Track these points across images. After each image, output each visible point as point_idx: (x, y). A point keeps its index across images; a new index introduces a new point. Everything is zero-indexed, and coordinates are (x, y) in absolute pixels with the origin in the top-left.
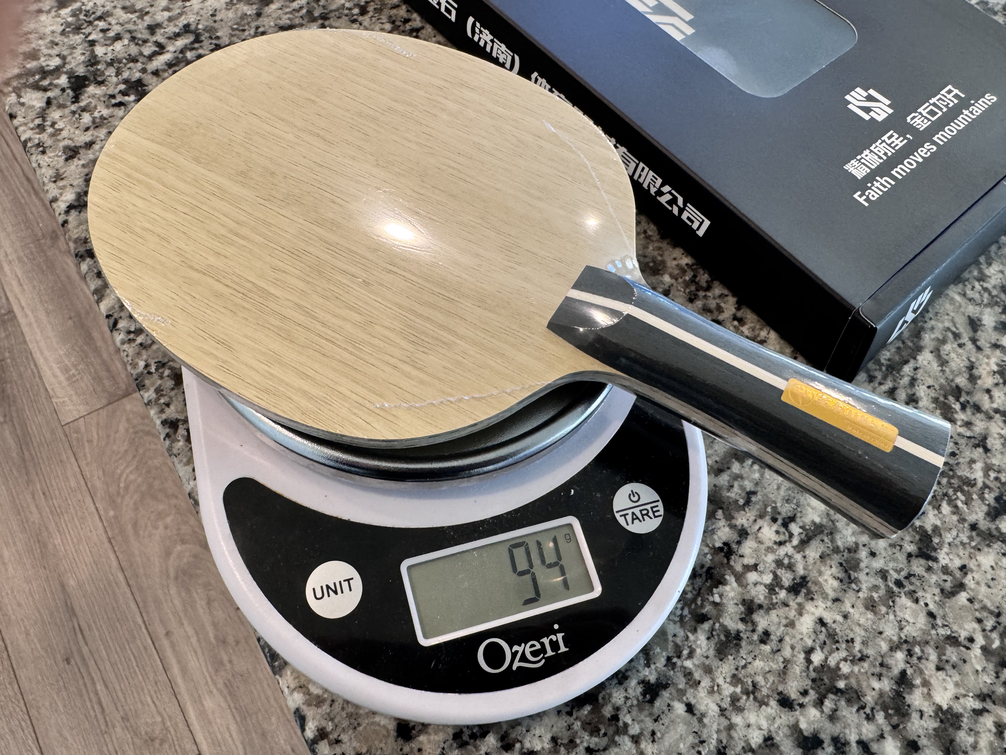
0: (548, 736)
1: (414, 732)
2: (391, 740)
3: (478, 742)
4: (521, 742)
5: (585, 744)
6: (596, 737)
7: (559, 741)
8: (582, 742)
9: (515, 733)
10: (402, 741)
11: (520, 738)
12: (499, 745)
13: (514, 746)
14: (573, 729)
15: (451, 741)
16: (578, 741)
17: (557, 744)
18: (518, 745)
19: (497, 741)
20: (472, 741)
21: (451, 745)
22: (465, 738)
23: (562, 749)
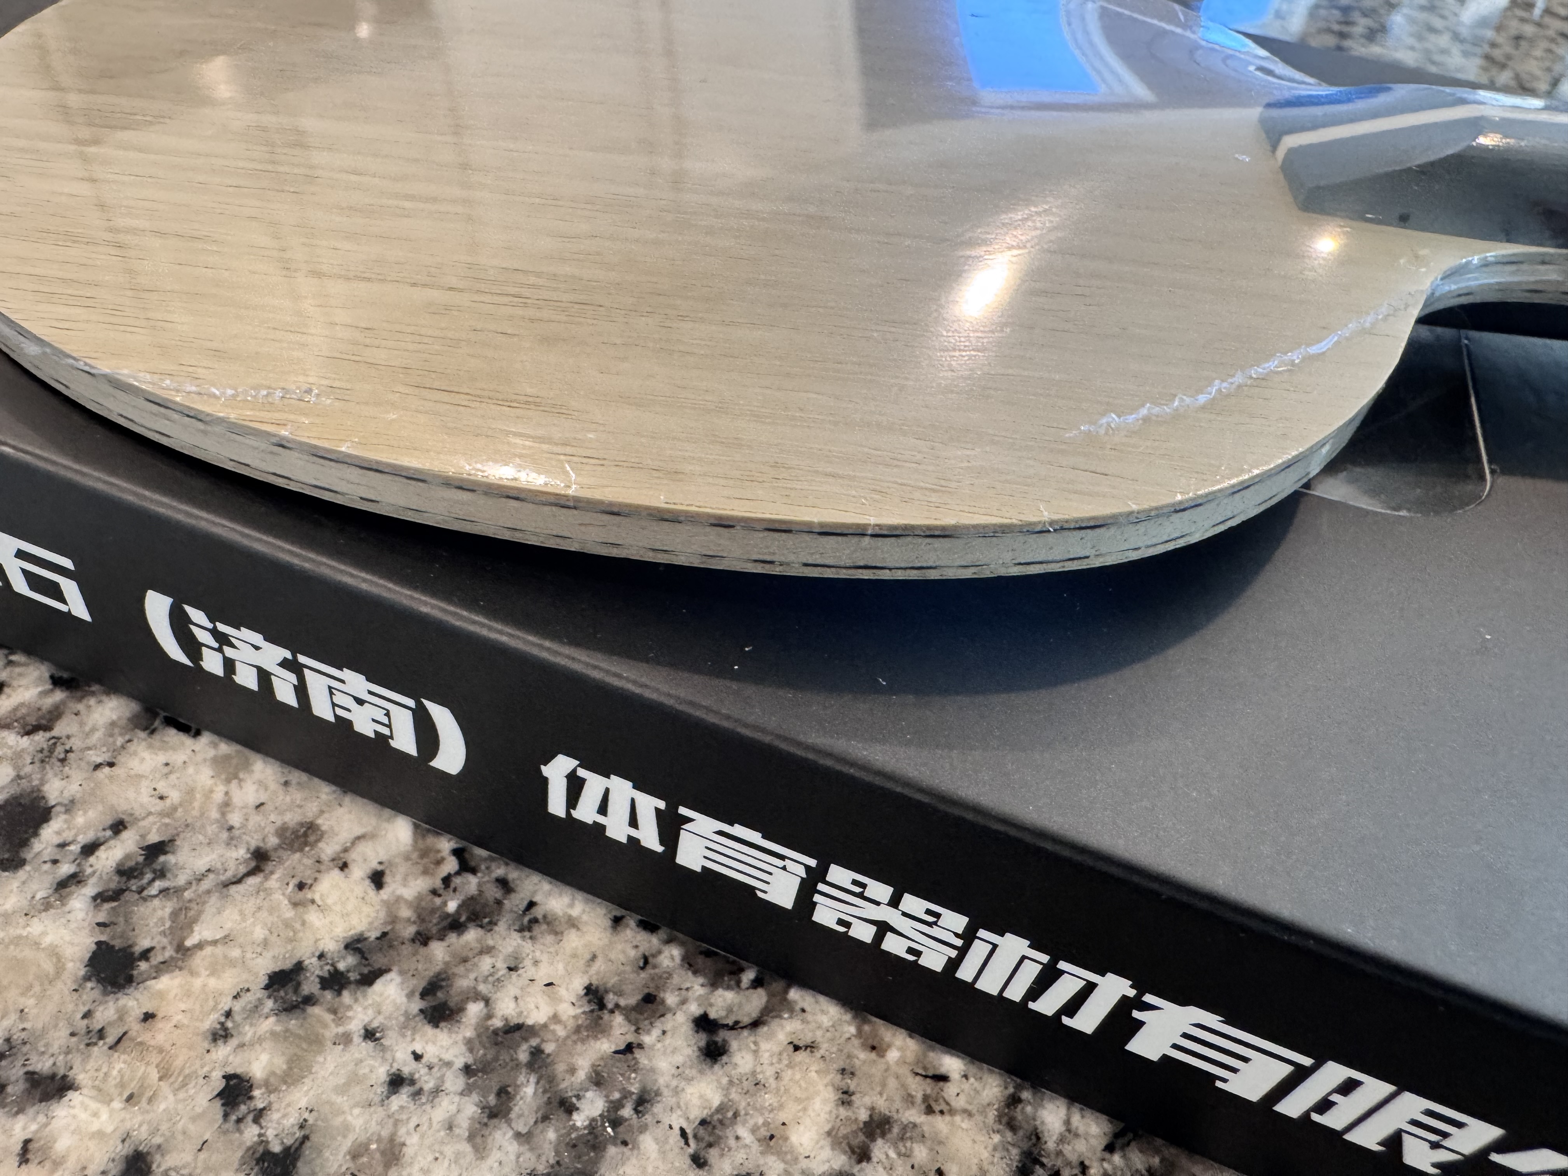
0: (578, 984)
1: (143, 966)
2: (64, 987)
3: (346, 997)
4: (487, 1001)
5: (694, 1009)
6: (728, 988)
7: (611, 1000)
8: (684, 1002)
9: (472, 976)
10: (96, 994)
11: (482, 988)
12: (417, 1005)
13: (461, 1010)
14: (655, 967)
15: (257, 993)
16: (671, 999)
17: (602, 1006)
18: (474, 1009)
19: (410, 995)
20: (328, 995)
21: (257, 1006)
22: (310, 986)
23: (618, 1019)
